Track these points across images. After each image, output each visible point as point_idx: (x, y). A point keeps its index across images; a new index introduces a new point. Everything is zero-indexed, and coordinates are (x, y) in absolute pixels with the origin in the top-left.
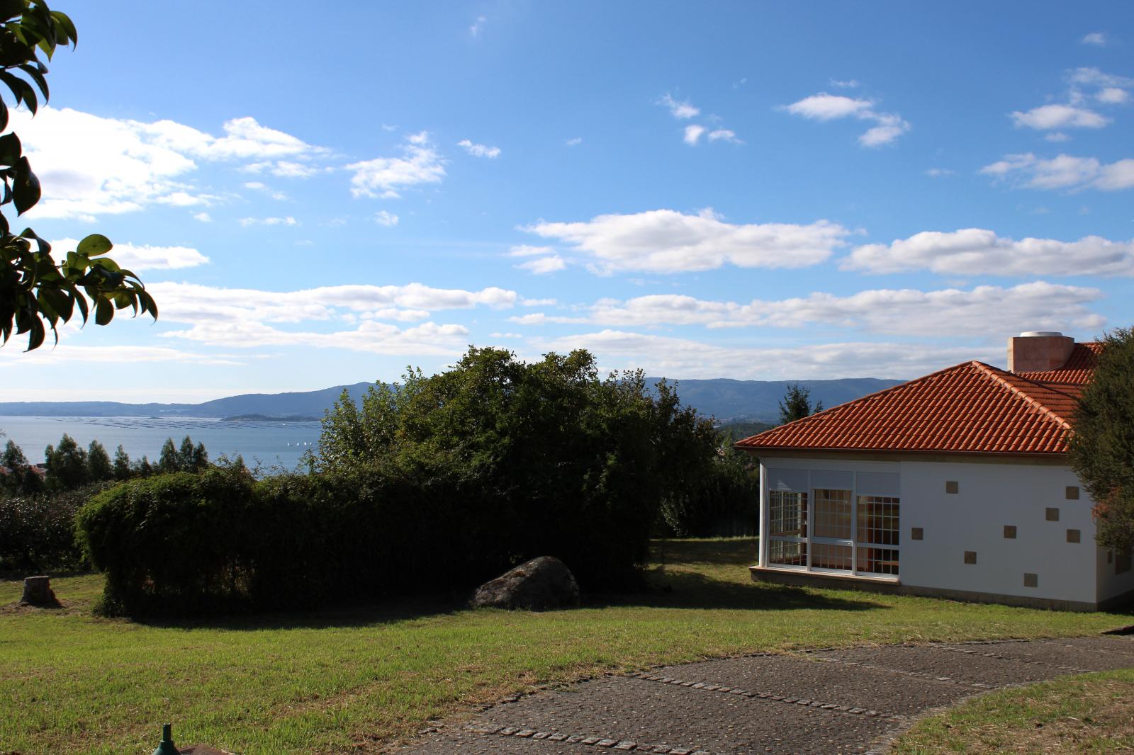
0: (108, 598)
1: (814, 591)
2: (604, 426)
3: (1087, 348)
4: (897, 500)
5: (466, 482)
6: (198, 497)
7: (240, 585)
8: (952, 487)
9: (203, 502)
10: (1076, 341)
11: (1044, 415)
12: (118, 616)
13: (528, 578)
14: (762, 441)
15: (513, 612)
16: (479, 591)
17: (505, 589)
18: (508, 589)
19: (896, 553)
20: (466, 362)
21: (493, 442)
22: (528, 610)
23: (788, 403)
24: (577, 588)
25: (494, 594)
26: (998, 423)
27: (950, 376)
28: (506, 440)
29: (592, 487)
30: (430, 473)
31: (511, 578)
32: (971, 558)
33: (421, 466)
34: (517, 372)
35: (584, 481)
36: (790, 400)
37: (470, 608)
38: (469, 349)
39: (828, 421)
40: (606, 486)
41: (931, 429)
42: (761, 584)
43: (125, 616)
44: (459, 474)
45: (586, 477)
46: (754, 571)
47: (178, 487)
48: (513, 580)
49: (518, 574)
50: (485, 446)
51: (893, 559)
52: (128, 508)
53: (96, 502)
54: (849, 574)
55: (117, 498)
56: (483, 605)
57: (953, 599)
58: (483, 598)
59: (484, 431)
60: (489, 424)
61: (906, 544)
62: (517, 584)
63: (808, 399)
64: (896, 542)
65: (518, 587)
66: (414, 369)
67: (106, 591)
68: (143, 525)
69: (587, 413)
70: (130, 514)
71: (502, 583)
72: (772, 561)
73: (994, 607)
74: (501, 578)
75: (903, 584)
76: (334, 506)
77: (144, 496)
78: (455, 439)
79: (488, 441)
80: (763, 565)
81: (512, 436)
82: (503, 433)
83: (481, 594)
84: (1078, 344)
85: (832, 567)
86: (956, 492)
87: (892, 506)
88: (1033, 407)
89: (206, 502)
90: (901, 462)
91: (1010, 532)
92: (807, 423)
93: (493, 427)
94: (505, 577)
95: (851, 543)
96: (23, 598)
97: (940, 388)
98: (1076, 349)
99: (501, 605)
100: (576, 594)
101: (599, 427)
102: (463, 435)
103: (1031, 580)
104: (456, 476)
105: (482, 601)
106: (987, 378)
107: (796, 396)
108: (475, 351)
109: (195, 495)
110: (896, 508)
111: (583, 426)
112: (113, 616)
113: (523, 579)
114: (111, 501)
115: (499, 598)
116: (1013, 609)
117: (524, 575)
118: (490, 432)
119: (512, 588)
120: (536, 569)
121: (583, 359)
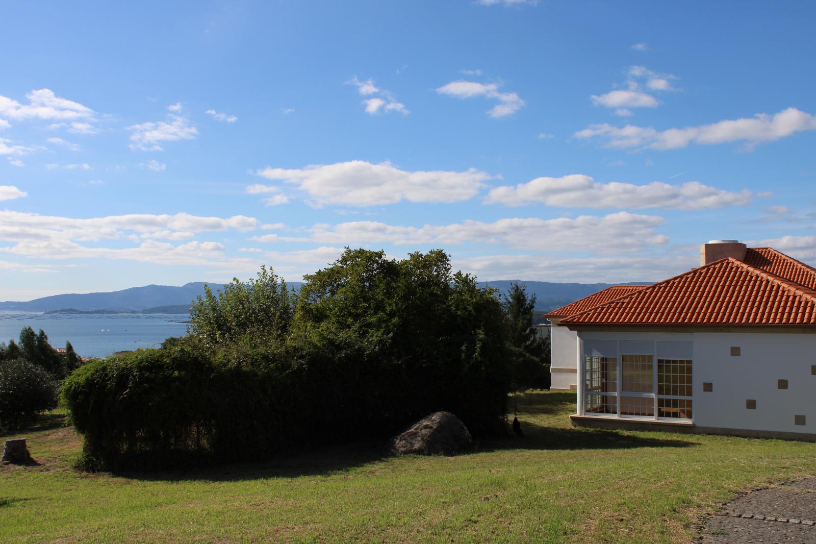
0: (88, 456)
1: (626, 433)
2: (470, 308)
3: (756, 251)
4: (690, 362)
5: (370, 353)
6: (171, 369)
7: (204, 442)
8: (735, 351)
9: (176, 373)
10: (748, 247)
12: (98, 471)
13: (435, 430)
14: (579, 319)
15: (430, 457)
16: (398, 441)
17: (419, 439)
18: (422, 439)
19: (690, 403)
20: (344, 260)
21: (385, 321)
22: (441, 455)
24: (471, 436)
25: (411, 443)
27: (715, 269)
28: (395, 320)
29: (469, 355)
30: (339, 348)
31: (421, 430)
32: (751, 404)
33: (331, 342)
34: (390, 269)
35: (462, 351)
37: (394, 455)
38: (345, 250)
39: (628, 303)
40: (479, 354)
41: (714, 308)
42: (578, 428)
43: (106, 471)
44: (362, 347)
45: (463, 348)
46: (574, 419)
47: (153, 361)
48: (424, 431)
49: (426, 427)
50: (378, 326)
52: (109, 379)
53: (79, 375)
54: (653, 419)
55: (97, 371)
56: (405, 453)
57: (738, 436)
58: (402, 447)
59: (376, 312)
60: (379, 307)
61: (698, 395)
62: (428, 434)
63: (525, 293)
64: (690, 394)
65: (429, 436)
66: (267, 268)
67: (85, 450)
68: (126, 394)
69: (454, 298)
70: (111, 384)
71: (414, 434)
72: (588, 411)
73: (774, 442)
74: (412, 430)
75: (697, 425)
76: (275, 375)
77: (123, 369)
78: (350, 320)
79: (380, 321)
80: (581, 415)
81: (399, 317)
82: (392, 315)
83: (399, 443)
84: (749, 249)
85: (638, 414)
86: (739, 355)
87: (687, 366)
89: (179, 373)
90: (694, 333)
91: (783, 384)
92: (613, 305)
93: (384, 311)
94: (416, 429)
96: (4, 457)
97: (710, 278)
98: (748, 252)
99: (419, 452)
100: (470, 441)
101: (465, 308)
102: (356, 317)
103: (800, 420)
104: (361, 350)
105: (402, 449)
106: (745, 270)
107: (517, 289)
108: (350, 251)
109: (167, 367)
110: (690, 370)
111: (453, 308)
112: (94, 472)
113: (432, 430)
114: (93, 375)
115: (416, 446)
116: (789, 442)
117: (431, 428)
118: (381, 314)
119: (425, 438)
120: (439, 422)
121: (440, 258)
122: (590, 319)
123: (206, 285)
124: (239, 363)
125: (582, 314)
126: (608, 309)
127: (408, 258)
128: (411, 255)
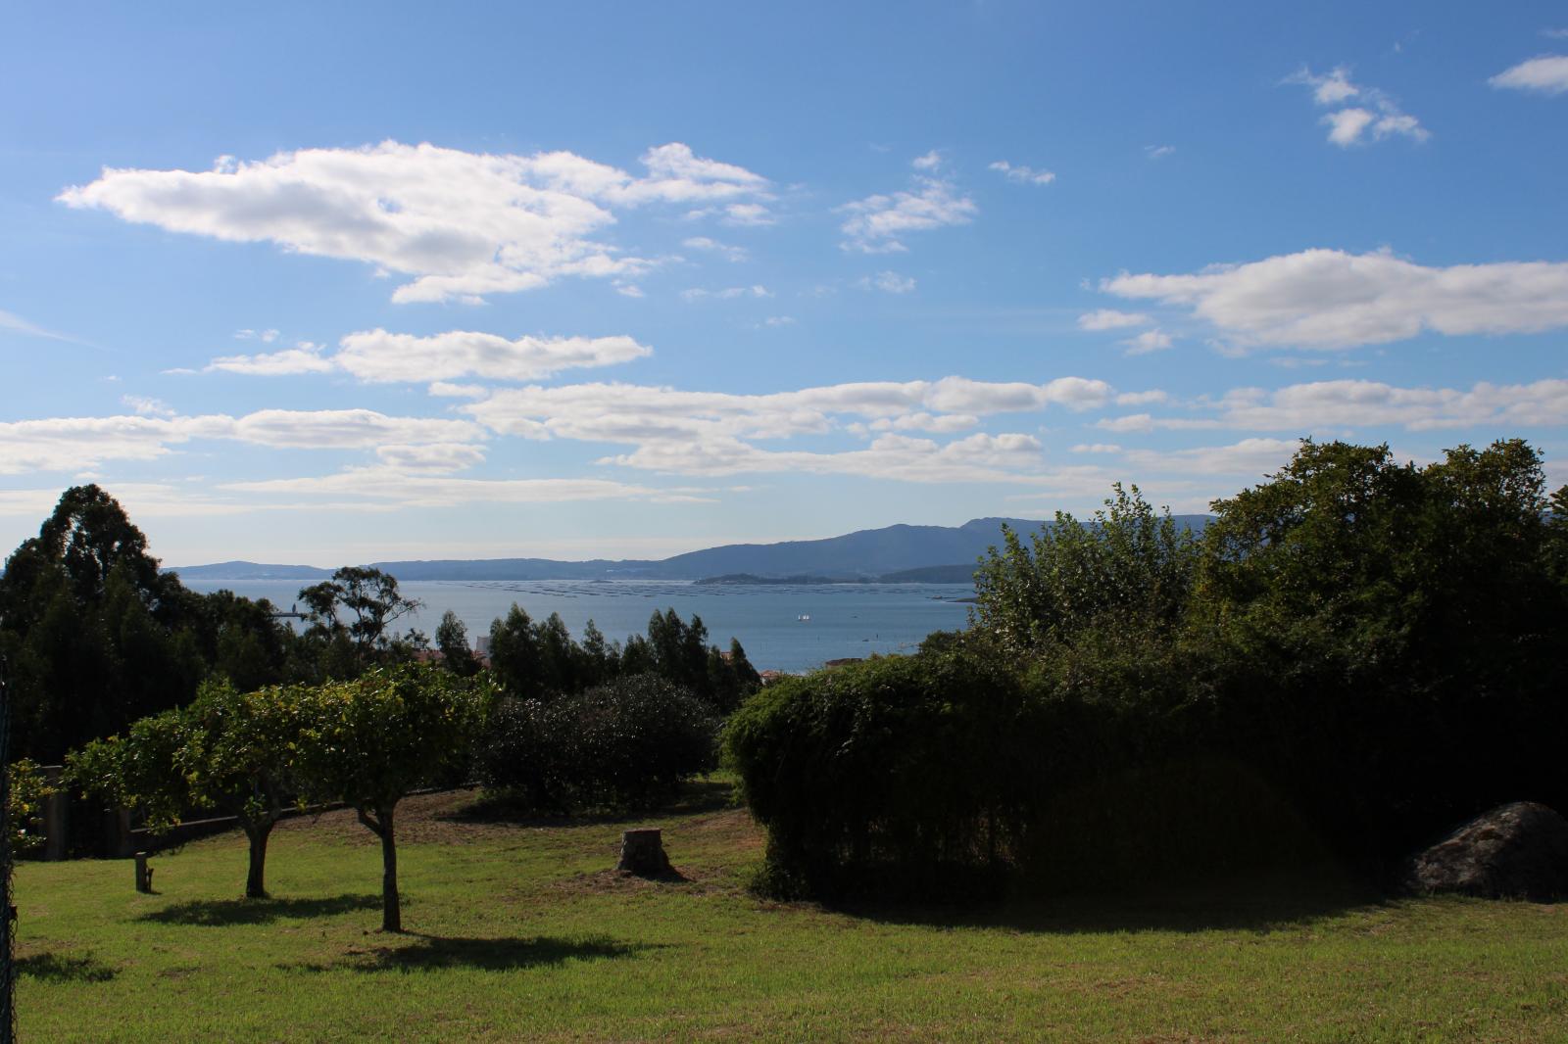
0: (775, 868)
5: (1358, 669)
6: (936, 699)
7: (1004, 849)
9: (947, 707)
12: (796, 898)
13: (1507, 841)
15: (1498, 903)
16: (1421, 864)
17: (1471, 860)
18: (1478, 861)
20: (1300, 466)
21: (1391, 600)
22: (1521, 899)
25: (1452, 870)
28: (1415, 598)
30: (1289, 657)
31: (1476, 841)
33: (1272, 645)
34: (1405, 485)
37: (1413, 895)
38: (1302, 445)
43: (810, 898)
44: (1341, 656)
47: (900, 682)
48: (1481, 844)
49: (1488, 835)
50: (1376, 609)
52: (815, 717)
53: (758, 708)
55: (792, 701)
56: (1439, 890)
58: (1432, 876)
59: (1371, 582)
60: (1379, 568)
62: (1493, 851)
65: (1494, 856)
66: (1127, 488)
67: (771, 854)
68: (847, 746)
69: (1551, 549)
70: (818, 727)
71: (1460, 851)
74: (1455, 840)
76: (1151, 713)
77: (843, 697)
78: (1315, 597)
79: (1381, 599)
81: (1425, 590)
82: (1407, 586)
83: (1426, 869)
89: (953, 707)
93: (1391, 577)
94: (1463, 839)
96: (622, 863)
99: (1472, 890)
102: (1328, 590)
104: (1338, 662)
105: (1433, 882)
108: (1313, 448)
109: (928, 695)
111: (1550, 571)
112: (787, 900)
113: (1501, 843)
114: (784, 707)
115: (1465, 877)
117: (1499, 837)
118: (1383, 583)
119: (1485, 860)
120: (1519, 825)
121: (1519, 457)
123: (1005, 526)
124: (1076, 687)
127: (1443, 460)
128: (1451, 454)
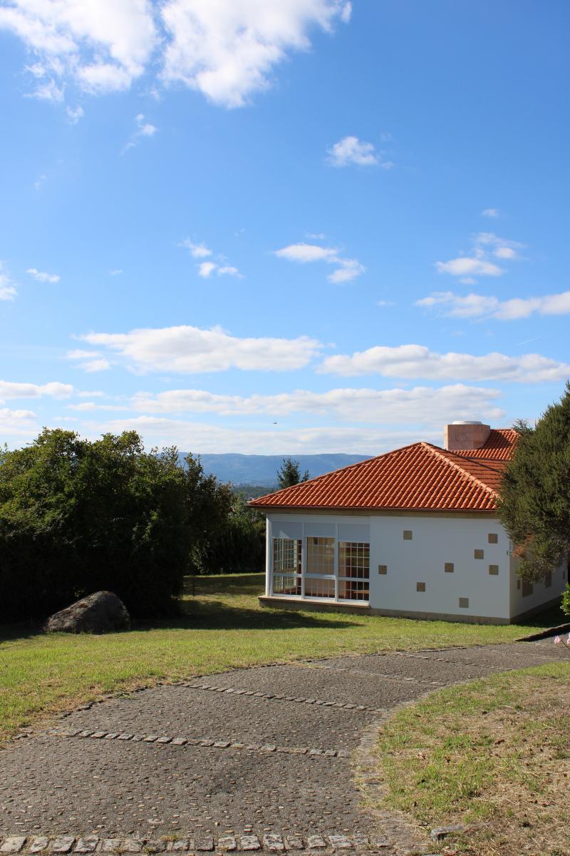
1: (307, 614)
2: (149, 490)
3: (499, 433)
4: (367, 545)
5: (41, 534)
8: (408, 535)
10: (492, 428)
11: (473, 482)
13: (90, 609)
14: (268, 501)
15: (78, 635)
16: (51, 620)
17: (71, 617)
18: (74, 617)
19: (367, 584)
20: (41, 440)
21: (62, 502)
22: (90, 633)
23: (284, 472)
24: (128, 615)
25: (63, 622)
26: (441, 488)
27: (406, 453)
28: (72, 501)
29: (139, 537)
30: (12, 527)
31: (76, 609)
32: (421, 587)
33: (5, 522)
34: (80, 449)
35: (134, 532)
36: (285, 470)
37: (44, 633)
38: (43, 430)
39: (316, 486)
40: (150, 537)
41: (392, 492)
42: (267, 609)
44: (35, 527)
45: (135, 529)
46: (261, 600)
48: (78, 610)
49: (82, 606)
50: (56, 506)
51: (365, 589)
54: (333, 601)
56: (55, 631)
57: (409, 618)
58: (54, 625)
59: (55, 494)
60: (59, 488)
61: (374, 578)
62: (82, 613)
63: (298, 470)
64: (367, 576)
65: (82, 615)
69: (136, 480)
71: (69, 613)
72: (275, 592)
73: (437, 624)
74: (69, 609)
75: (372, 607)
78: (32, 500)
79: (58, 501)
80: (269, 595)
81: (77, 498)
82: (70, 496)
83: (53, 622)
84: (493, 430)
85: (320, 595)
86: (411, 538)
87: (364, 549)
88: (464, 476)
90: (371, 517)
91: (449, 568)
92: (302, 488)
93: (62, 491)
94: (72, 608)
95: (334, 577)
97: (398, 462)
98: (492, 434)
99: (68, 630)
100: (127, 620)
101: (144, 490)
102: (38, 497)
103: (464, 603)
104: (32, 530)
105: (53, 627)
106: (432, 454)
107: (290, 467)
108: (47, 431)
110: (367, 550)
111: (133, 490)
113: (86, 609)
115: (67, 624)
116: (451, 624)
117: (86, 606)
118: (60, 495)
119: (77, 617)
120: (96, 602)
121: (132, 439)
122: (277, 501)
125: (271, 497)
126: (297, 491)
127: (102, 439)
128: (105, 436)
